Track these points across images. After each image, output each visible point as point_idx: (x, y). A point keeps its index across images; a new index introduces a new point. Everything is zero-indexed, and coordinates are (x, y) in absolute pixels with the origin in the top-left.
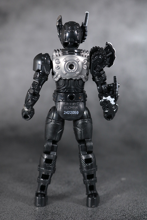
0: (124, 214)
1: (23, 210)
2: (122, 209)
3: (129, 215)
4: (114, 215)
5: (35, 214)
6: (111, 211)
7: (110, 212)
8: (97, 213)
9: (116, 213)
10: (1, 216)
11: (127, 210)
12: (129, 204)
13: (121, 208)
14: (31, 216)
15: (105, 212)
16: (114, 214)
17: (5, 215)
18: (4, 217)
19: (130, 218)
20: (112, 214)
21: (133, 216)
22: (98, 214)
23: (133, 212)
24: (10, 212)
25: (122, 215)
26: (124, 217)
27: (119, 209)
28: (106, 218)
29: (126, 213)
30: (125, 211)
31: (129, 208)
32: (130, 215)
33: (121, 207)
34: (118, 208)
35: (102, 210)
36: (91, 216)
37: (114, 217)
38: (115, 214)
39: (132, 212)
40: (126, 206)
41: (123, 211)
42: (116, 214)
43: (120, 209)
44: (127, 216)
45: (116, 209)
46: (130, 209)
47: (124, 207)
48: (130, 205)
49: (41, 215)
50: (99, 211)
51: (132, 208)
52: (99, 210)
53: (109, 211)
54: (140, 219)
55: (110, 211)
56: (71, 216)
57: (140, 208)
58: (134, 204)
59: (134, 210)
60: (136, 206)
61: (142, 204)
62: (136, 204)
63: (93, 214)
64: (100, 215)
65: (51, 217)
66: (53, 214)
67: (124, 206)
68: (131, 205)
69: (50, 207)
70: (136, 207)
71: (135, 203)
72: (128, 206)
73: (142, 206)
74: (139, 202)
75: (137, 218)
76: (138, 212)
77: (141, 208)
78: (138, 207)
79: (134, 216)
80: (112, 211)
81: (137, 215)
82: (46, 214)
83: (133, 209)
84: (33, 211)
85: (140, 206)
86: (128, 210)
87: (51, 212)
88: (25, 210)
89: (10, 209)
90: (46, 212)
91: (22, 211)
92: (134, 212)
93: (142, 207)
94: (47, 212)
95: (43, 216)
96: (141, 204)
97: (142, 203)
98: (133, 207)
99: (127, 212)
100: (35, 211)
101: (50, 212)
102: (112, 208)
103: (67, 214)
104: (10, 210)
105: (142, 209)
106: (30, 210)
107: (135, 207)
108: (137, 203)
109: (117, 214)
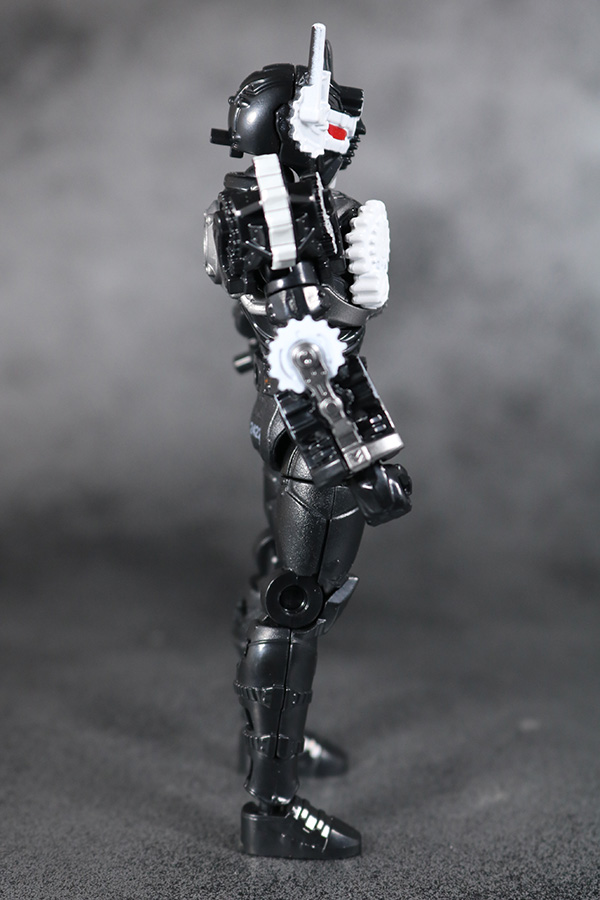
0: (516, 873)
1: (98, 844)
2: (508, 850)
3: (534, 876)
4: (472, 873)
5: (147, 862)
6: (461, 858)
7: (458, 863)
8: (401, 862)
9: (483, 864)
10: (5, 867)
11: (530, 855)
12: (538, 832)
13: (505, 848)
14: (127, 870)
15: (439, 859)
16: (472, 869)
17: (21, 862)
18: (15, 870)
19: (539, 890)
20: (462, 871)
21: (550, 881)
22: (405, 867)
23: (555, 864)
24: (45, 851)
25: (507, 874)
26: (514, 885)
27: (496, 849)
28: (436, 882)
29: (522, 866)
30: (520, 860)
31: (537, 849)
32: (539, 875)
33: (505, 843)
34: (492, 847)
35: (425, 849)
36: (376, 877)
37: (470, 882)
38: (479, 868)
39: (550, 864)
40: (526, 839)
41: (513, 858)
42: (481, 871)
43: (502, 849)
44: (525, 880)
45: (484, 850)
46: (541, 852)
47: (520, 844)
48: (545, 834)
49: (171, 869)
50: (412, 852)
51: (551, 850)
52: (414, 848)
53: (453, 856)
54: (579, 893)
55: (458, 855)
56: (295, 875)
57: (585, 849)
58: (561, 833)
59: (559, 857)
60: (569, 842)
61: (594, 834)
62: (570, 831)
63: (386, 866)
64: (415, 870)
65: (212, 879)
66: (218, 865)
67: (521, 840)
68: (550, 836)
69: (212, 836)
70: (566, 845)
71: (567, 829)
72: (534, 839)
73: (594, 840)
74: (581, 824)
75: (567, 892)
76: (572, 866)
77: (589, 850)
78: (576, 843)
79: (556, 883)
80: (465, 856)
81: (568, 878)
82: (191, 864)
83: (556, 854)
84: (140, 847)
85: (587, 840)
86: (535, 855)
87: (213, 855)
88: (106, 845)
89: (48, 840)
90: (192, 856)
91: (92, 848)
92: (559, 865)
93: (593, 843)
94: (196, 855)
95: (177, 872)
96: (590, 831)
97: (593, 827)
98: (555, 846)
99: (530, 866)
100: (147, 849)
101: (210, 858)
102: (466, 845)
103: (278, 868)
104: (44, 841)
105: (591, 854)
106: (125, 843)
107: (562, 846)
108: (573, 830)
109: (487, 869)
